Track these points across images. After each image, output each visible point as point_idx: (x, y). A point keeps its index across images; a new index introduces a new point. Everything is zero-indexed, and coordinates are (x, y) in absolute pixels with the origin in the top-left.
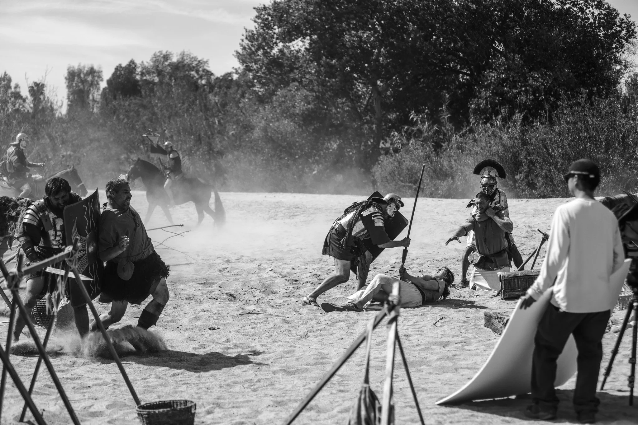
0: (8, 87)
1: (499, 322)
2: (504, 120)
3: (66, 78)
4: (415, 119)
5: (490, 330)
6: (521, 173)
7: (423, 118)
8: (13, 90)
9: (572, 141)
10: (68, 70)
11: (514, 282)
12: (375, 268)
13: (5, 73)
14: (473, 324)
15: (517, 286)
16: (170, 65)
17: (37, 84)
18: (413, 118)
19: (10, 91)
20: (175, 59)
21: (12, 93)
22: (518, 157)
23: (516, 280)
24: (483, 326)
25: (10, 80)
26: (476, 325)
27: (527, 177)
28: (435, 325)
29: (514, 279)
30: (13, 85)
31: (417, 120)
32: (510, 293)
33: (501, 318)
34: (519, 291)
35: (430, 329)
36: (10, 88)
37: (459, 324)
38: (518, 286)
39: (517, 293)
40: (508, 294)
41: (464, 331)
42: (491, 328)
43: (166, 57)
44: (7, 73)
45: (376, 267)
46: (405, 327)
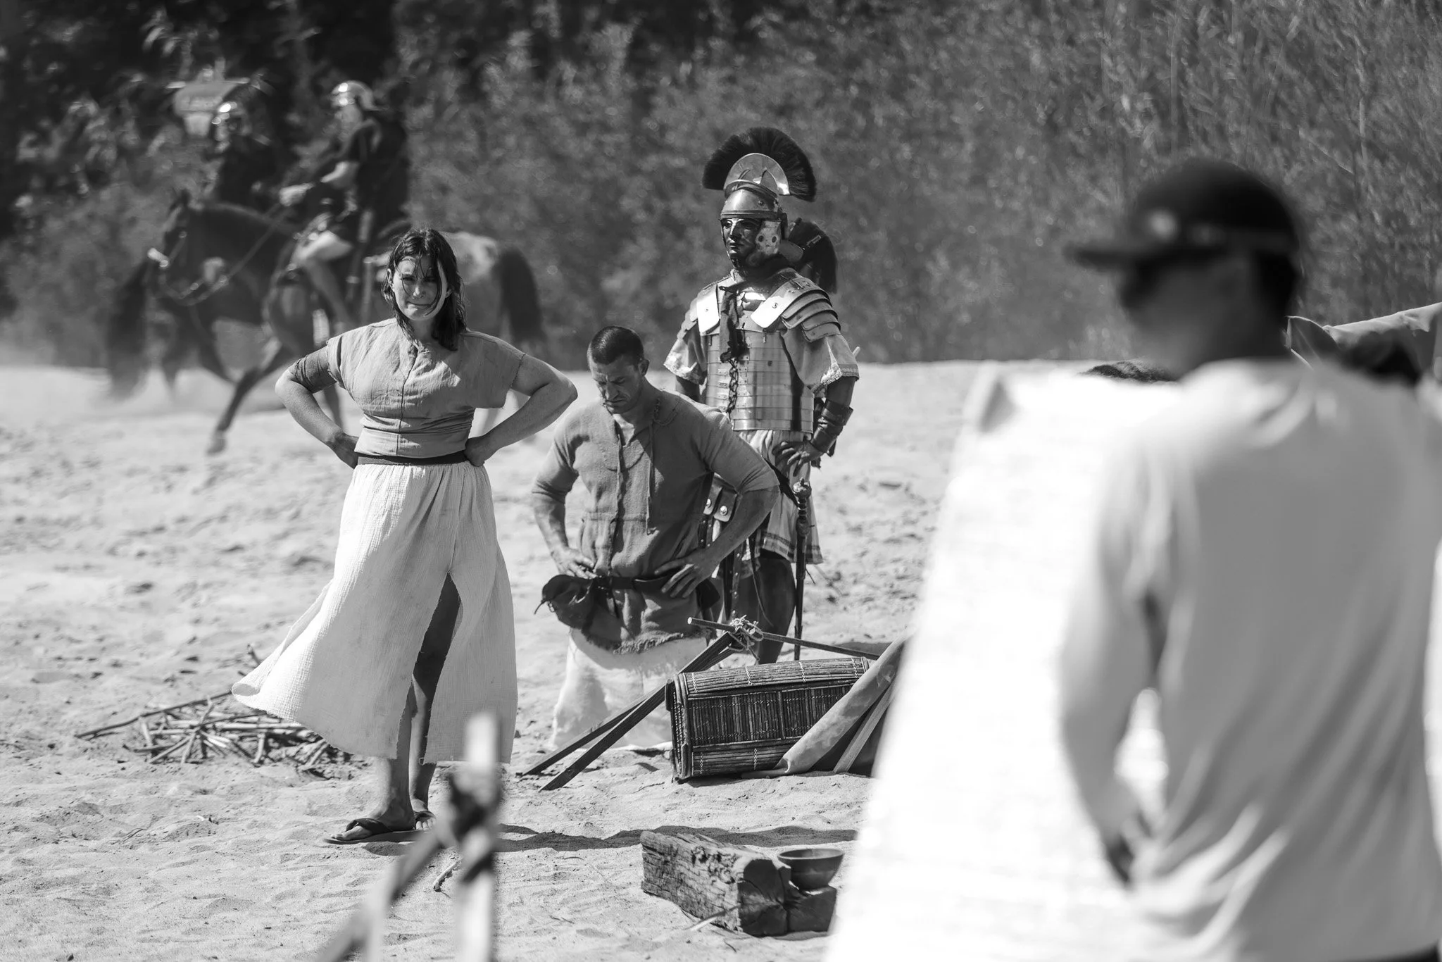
1: (712, 873)
2: (542, 52)
4: (169, 47)
5: (675, 908)
6: (625, 267)
7: (202, 42)
9: (840, 135)
11: (729, 711)
12: (116, 665)
14: (594, 885)
15: (738, 728)
18: (159, 43)
22: (614, 205)
23: (736, 704)
24: (636, 891)
26: (606, 886)
27: (651, 282)
28: (439, 890)
29: (729, 700)
31: (177, 50)
32: (713, 757)
33: (719, 857)
34: (750, 749)
35: (426, 906)
37: (535, 886)
38: (745, 728)
39: (740, 757)
40: (702, 759)
41: (564, 913)
42: (674, 899)
45: (121, 658)
46: (323, 903)
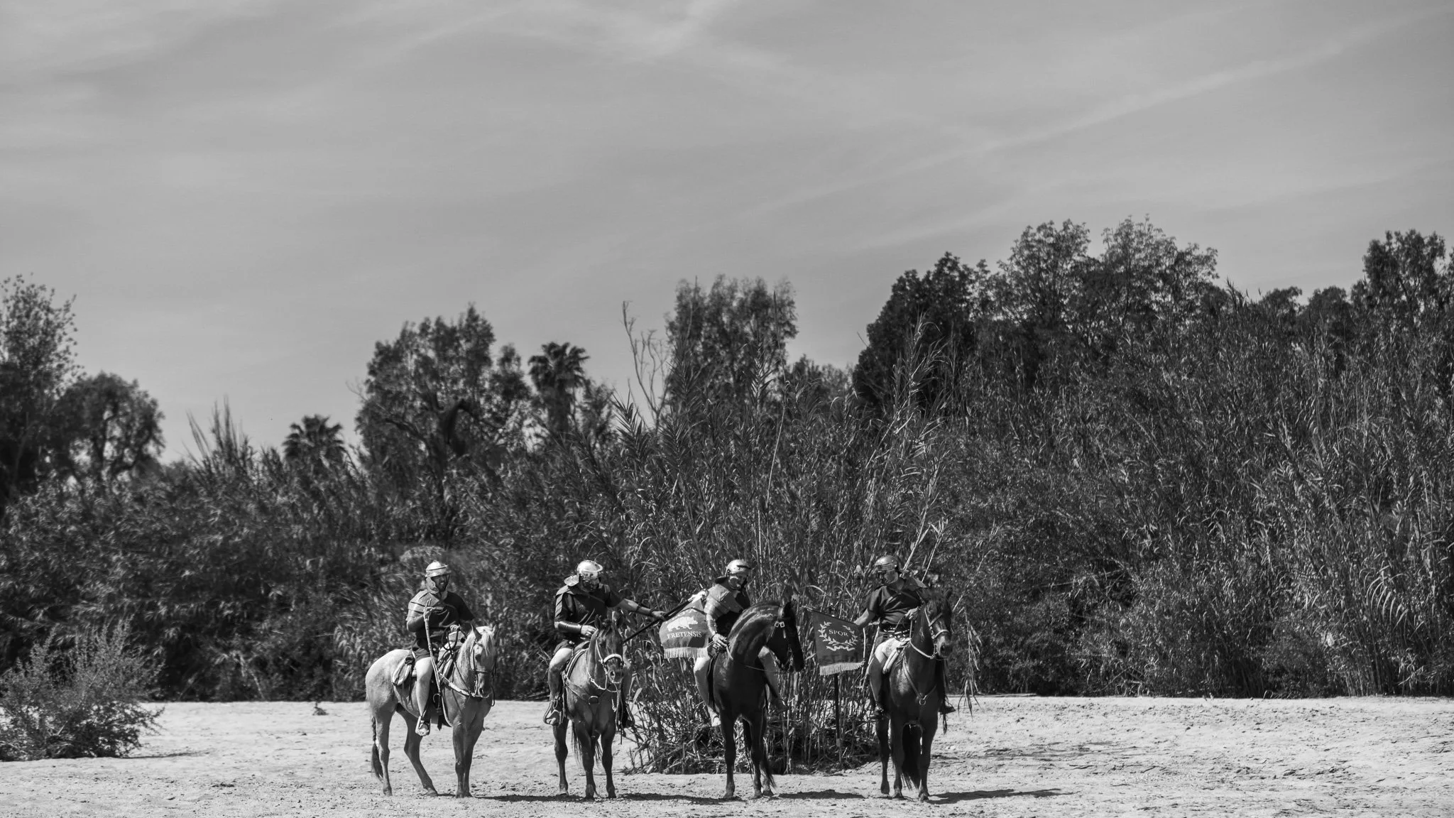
0: (479, 358)
3: (671, 326)
8: (496, 368)
10: (680, 298)
13: (471, 311)
16: (1076, 271)
17: (555, 350)
19: (486, 374)
20: (1096, 249)
21: (496, 377)
25: (486, 336)
30: (495, 352)
36: (487, 361)
43: (1065, 243)
44: (478, 312)
